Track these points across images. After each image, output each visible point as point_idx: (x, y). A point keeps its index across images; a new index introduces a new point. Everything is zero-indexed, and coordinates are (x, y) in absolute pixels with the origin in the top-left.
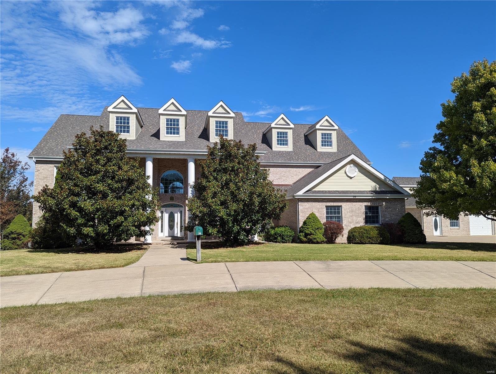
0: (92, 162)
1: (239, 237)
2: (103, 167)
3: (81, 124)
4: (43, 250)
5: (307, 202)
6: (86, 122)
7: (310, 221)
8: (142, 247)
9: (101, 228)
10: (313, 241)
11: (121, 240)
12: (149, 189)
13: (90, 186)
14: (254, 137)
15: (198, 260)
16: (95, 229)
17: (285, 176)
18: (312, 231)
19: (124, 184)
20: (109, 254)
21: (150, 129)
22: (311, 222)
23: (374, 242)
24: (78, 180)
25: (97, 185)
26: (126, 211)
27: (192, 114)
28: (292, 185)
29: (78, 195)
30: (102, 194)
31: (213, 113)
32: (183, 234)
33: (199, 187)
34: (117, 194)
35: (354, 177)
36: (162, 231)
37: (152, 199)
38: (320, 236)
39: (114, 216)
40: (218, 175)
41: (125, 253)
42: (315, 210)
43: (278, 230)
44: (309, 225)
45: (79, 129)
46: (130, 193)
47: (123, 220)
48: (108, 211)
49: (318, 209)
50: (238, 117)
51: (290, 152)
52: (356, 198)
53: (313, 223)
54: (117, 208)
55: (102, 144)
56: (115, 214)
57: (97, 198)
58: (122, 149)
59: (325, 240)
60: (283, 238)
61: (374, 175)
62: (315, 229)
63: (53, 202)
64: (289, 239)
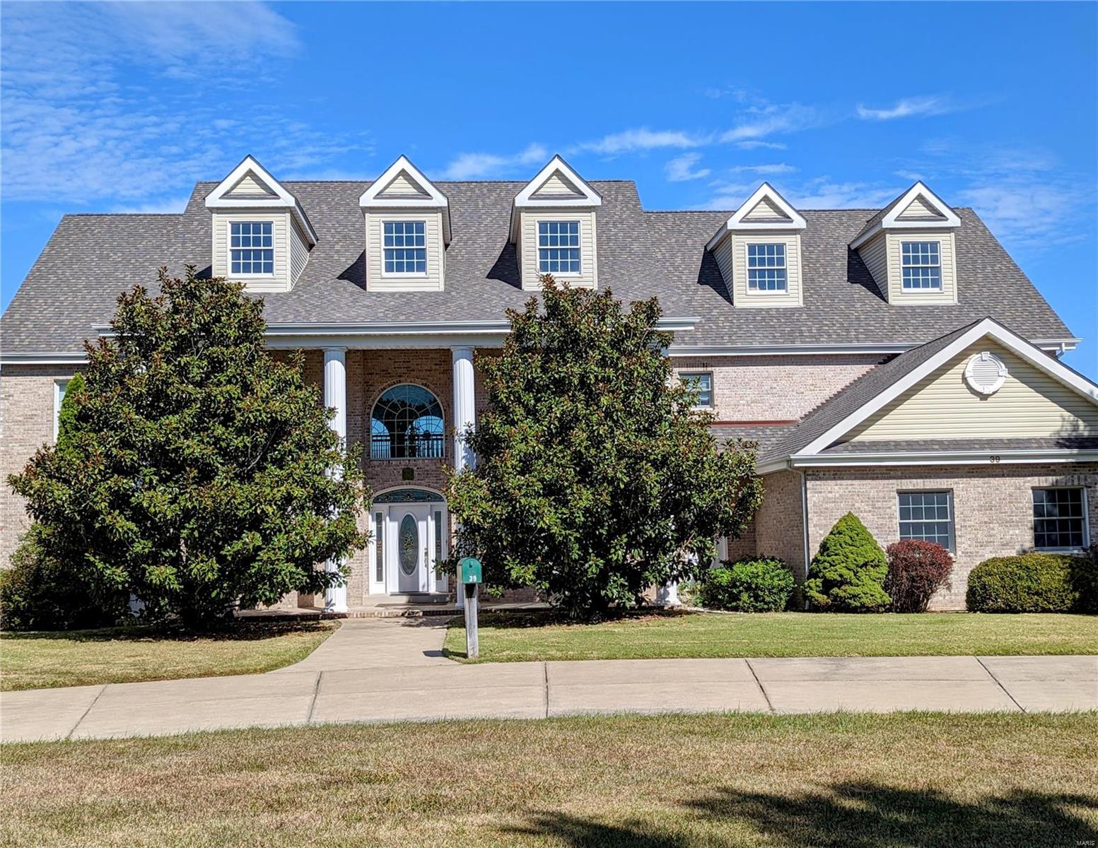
0: (168, 375)
1: (603, 593)
2: (198, 388)
3: (124, 244)
4: (36, 632)
5: (834, 479)
6: (140, 235)
7: (842, 541)
8: (318, 623)
9: (198, 567)
10: (850, 604)
11: (254, 601)
12: (333, 449)
13: (165, 445)
14: (672, 265)
15: (470, 653)
16: (182, 571)
17: (774, 391)
18: (845, 572)
19: (261, 436)
20: (222, 642)
21: (337, 252)
22: (844, 545)
23: (1051, 607)
24: (130, 430)
25: (183, 443)
26: (267, 516)
27: (469, 193)
28: (801, 421)
29: (131, 472)
30: (197, 468)
31: (530, 198)
32: (445, 588)
33: (483, 439)
34: (241, 465)
35: (994, 393)
36: (379, 578)
37: (342, 479)
38: (871, 588)
39: (233, 532)
40: (538, 400)
41: (268, 640)
42: (864, 506)
43: (743, 571)
44: (836, 555)
45: (120, 262)
46: (280, 463)
47: (260, 544)
48: (217, 516)
49: (872, 502)
50: (620, 198)
51: (793, 311)
52: (1002, 462)
53: (851, 548)
54: (240, 507)
55: (194, 320)
56: (235, 525)
57: (185, 479)
58: (252, 332)
59: (888, 599)
60: (756, 597)
61: (1064, 387)
62: (857, 566)
63: (64, 494)
64: (775, 600)
